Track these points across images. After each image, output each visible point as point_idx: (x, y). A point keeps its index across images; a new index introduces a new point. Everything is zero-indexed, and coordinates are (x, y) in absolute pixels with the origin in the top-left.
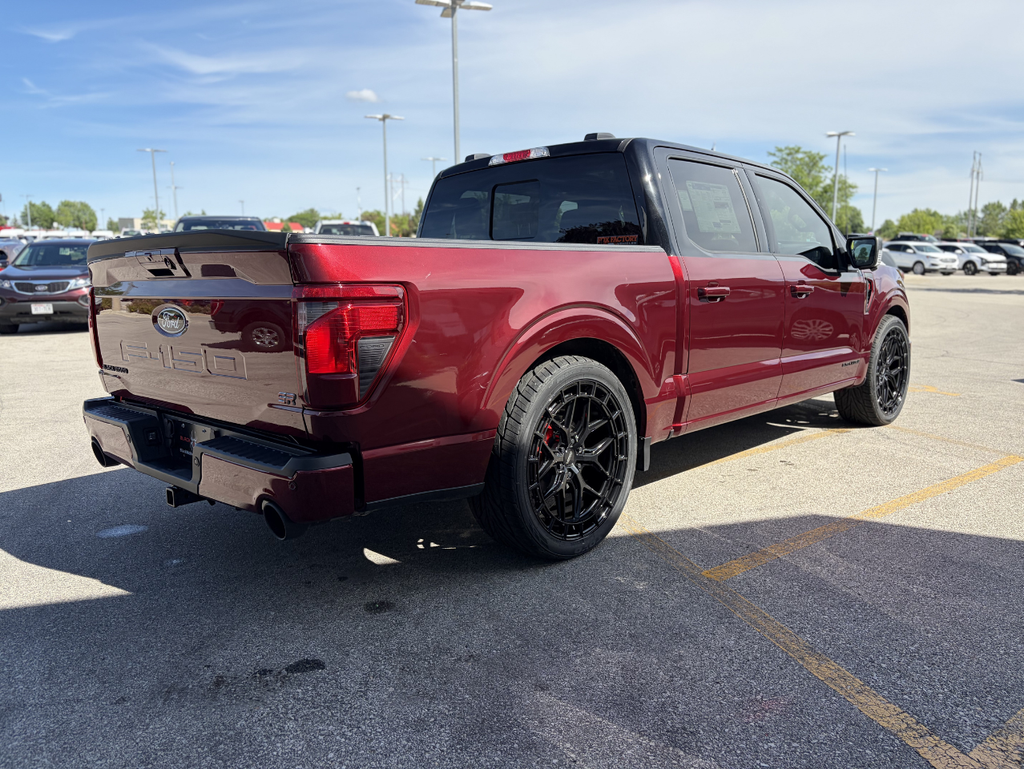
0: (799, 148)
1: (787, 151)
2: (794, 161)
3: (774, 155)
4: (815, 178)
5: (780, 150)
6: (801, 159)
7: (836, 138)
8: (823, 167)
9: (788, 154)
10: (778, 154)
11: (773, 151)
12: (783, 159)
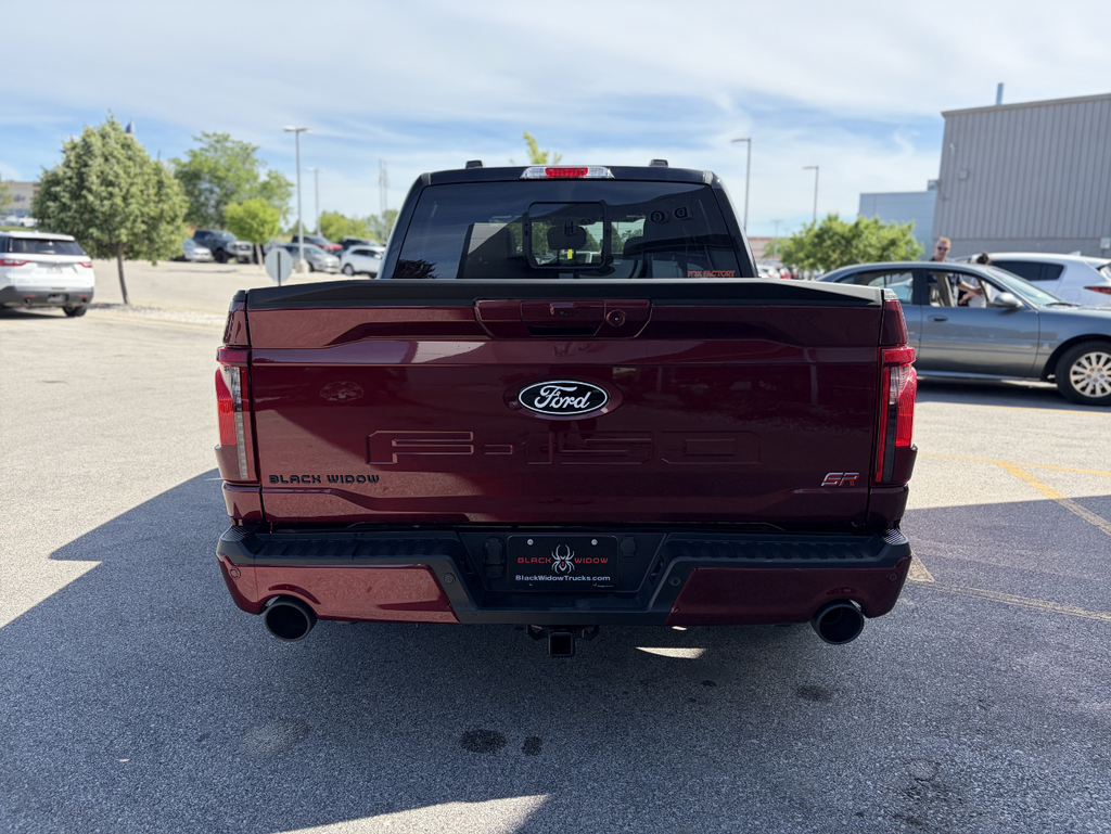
0: (228, 136)
1: (216, 138)
2: (225, 149)
3: (201, 140)
4: (249, 171)
5: (207, 136)
6: (232, 149)
7: (294, 134)
8: (257, 161)
9: (218, 142)
10: (205, 139)
11: (199, 136)
12: (211, 146)
